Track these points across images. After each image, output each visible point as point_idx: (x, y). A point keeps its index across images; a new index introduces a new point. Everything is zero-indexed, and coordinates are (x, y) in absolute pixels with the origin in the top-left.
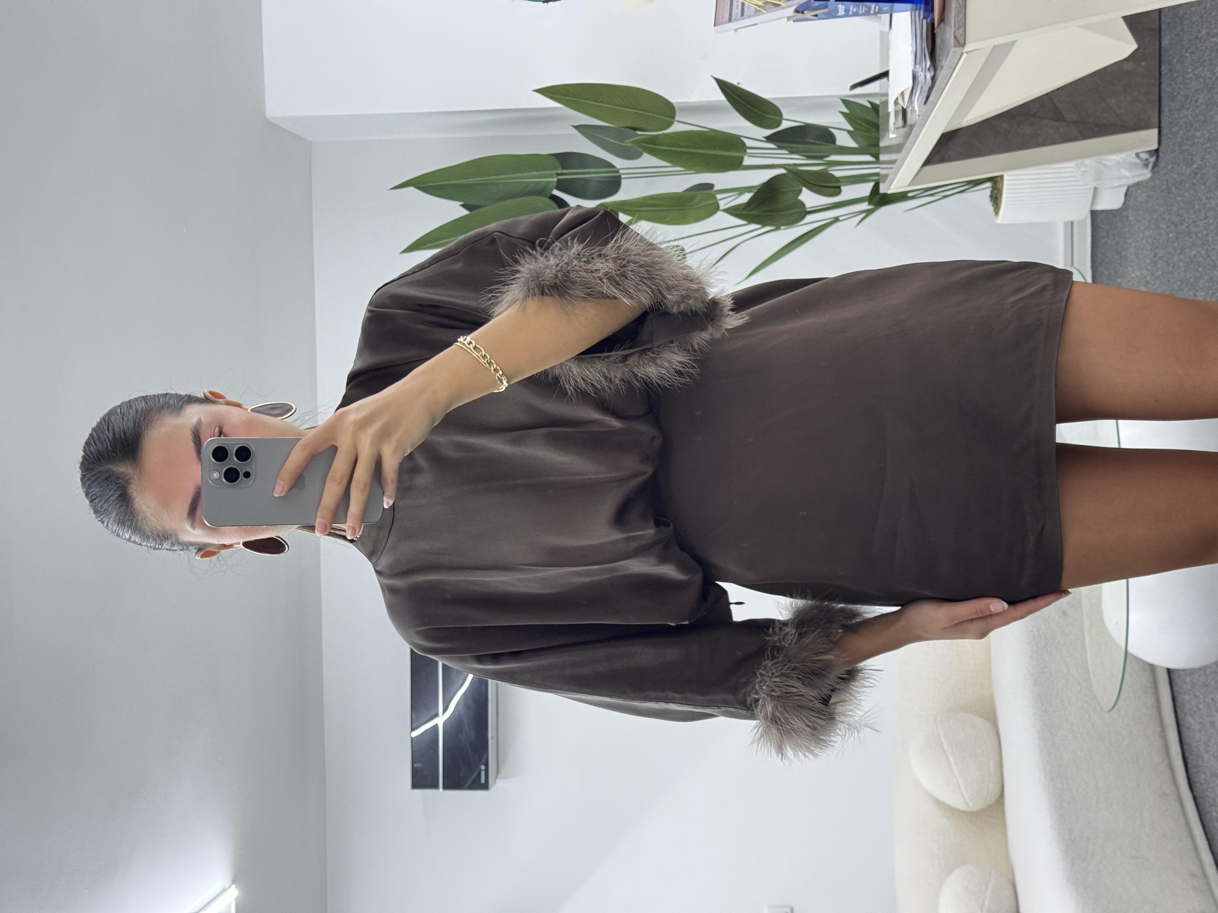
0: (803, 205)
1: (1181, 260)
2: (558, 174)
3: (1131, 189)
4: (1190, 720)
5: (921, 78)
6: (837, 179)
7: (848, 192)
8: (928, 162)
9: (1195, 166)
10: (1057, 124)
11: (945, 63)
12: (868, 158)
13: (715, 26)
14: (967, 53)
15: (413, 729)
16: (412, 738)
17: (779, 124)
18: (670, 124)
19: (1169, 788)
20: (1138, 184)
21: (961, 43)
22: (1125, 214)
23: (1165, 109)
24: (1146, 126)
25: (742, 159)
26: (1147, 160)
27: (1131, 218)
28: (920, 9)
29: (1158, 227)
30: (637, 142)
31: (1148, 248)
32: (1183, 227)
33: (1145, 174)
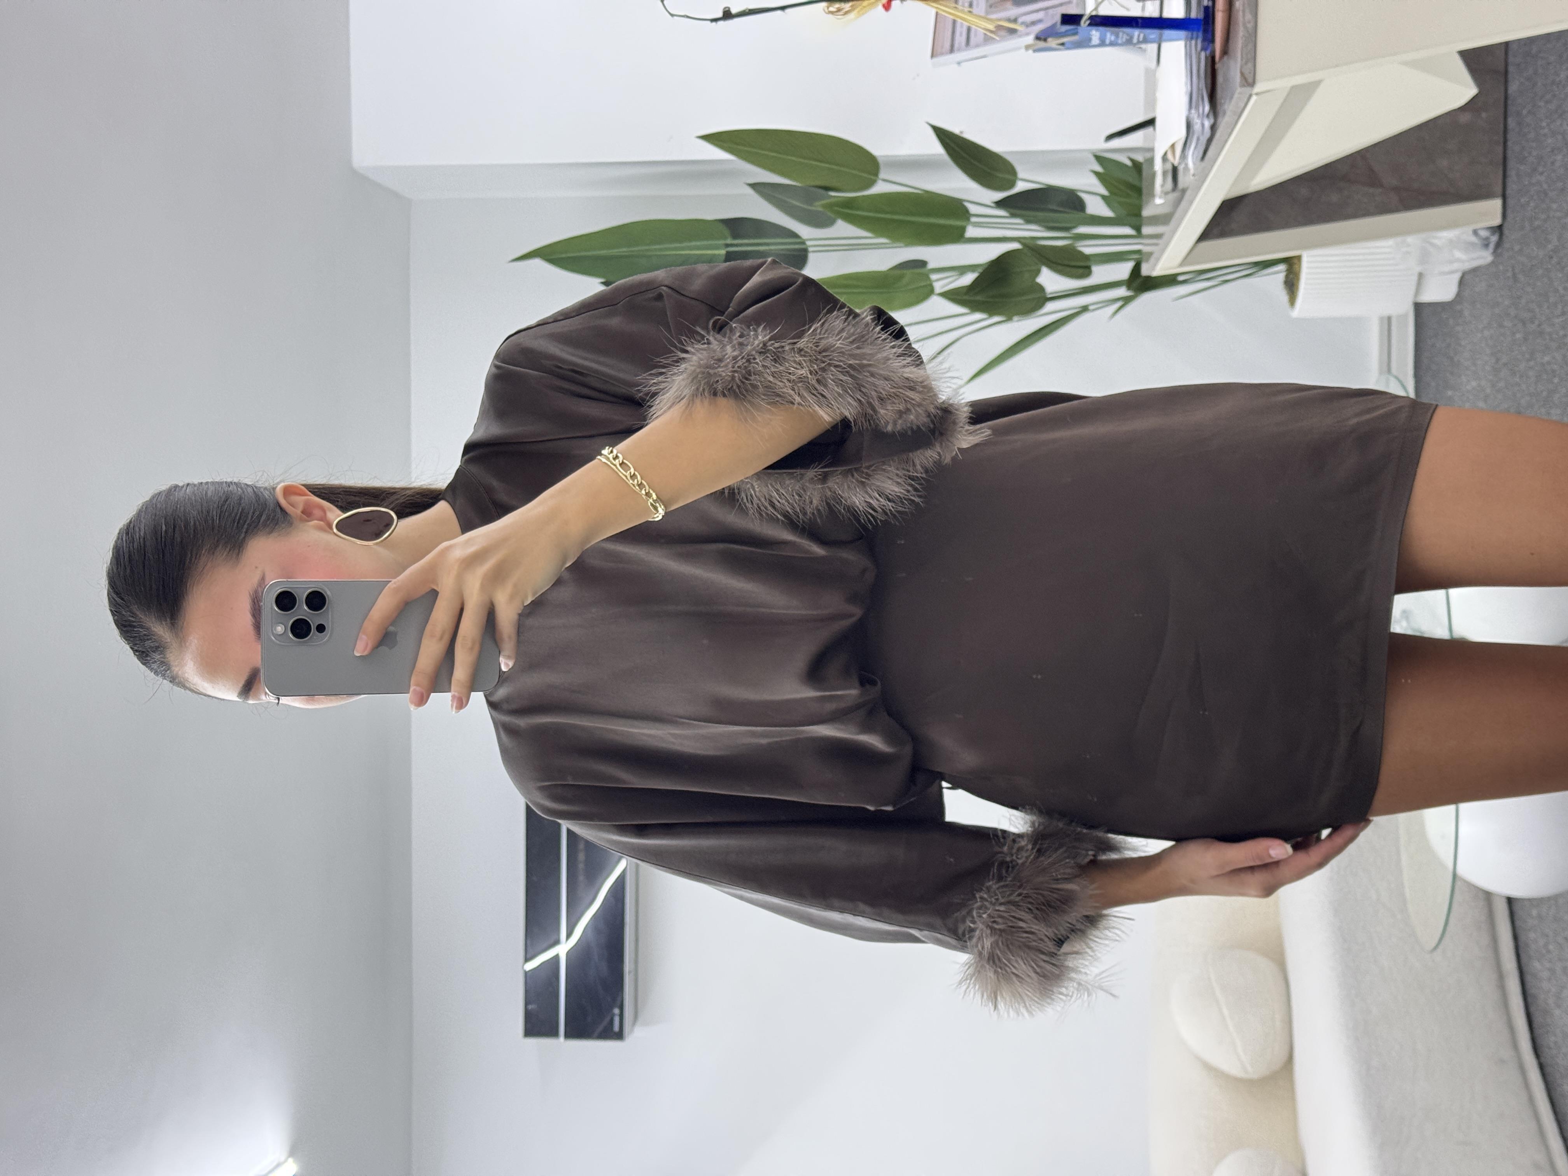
0: (1041, 289)
1: (1531, 368)
2: (727, 245)
3: (1466, 277)
4: (1537, 965)
5: (1197, 127)
6: (1087, 258)
7: (1101, 274)
8: (1205, 236)
9: (1550, 247)
10: (1371, 190)
11: (1228, 107)
12: (1128, 231)
13: (933, 56)
14: (1257, 94)
15: (527, 959)
16: (526, 973)
17: (1012, 184)
18: (871, 183)
19: (1507, 1053)
20: (1475, 270)
21: (1249, 81)
22: (1458, 307)
23: (1512, 173)
24: (1487, 195)
25: (963, 229)
26: (1487, 239)
27: (1466, 313)
28: (1197, 38)
29: (1501, 326)
30: (830, 206)
31: (1488, 351)
32: (1532, 327)
33: (1485, 257)
